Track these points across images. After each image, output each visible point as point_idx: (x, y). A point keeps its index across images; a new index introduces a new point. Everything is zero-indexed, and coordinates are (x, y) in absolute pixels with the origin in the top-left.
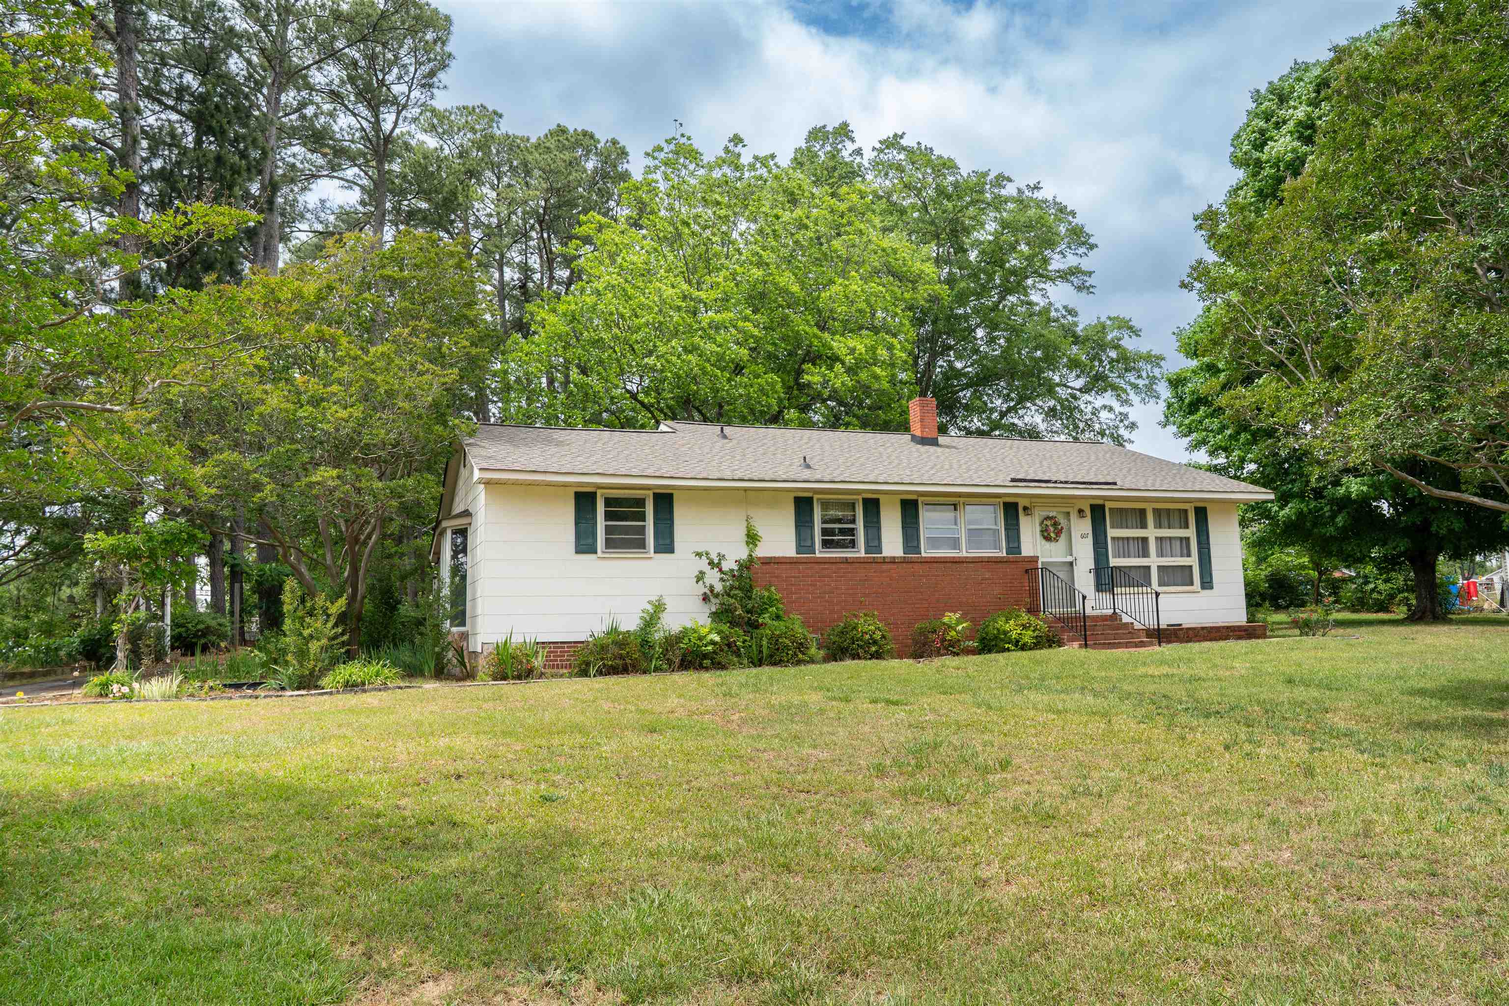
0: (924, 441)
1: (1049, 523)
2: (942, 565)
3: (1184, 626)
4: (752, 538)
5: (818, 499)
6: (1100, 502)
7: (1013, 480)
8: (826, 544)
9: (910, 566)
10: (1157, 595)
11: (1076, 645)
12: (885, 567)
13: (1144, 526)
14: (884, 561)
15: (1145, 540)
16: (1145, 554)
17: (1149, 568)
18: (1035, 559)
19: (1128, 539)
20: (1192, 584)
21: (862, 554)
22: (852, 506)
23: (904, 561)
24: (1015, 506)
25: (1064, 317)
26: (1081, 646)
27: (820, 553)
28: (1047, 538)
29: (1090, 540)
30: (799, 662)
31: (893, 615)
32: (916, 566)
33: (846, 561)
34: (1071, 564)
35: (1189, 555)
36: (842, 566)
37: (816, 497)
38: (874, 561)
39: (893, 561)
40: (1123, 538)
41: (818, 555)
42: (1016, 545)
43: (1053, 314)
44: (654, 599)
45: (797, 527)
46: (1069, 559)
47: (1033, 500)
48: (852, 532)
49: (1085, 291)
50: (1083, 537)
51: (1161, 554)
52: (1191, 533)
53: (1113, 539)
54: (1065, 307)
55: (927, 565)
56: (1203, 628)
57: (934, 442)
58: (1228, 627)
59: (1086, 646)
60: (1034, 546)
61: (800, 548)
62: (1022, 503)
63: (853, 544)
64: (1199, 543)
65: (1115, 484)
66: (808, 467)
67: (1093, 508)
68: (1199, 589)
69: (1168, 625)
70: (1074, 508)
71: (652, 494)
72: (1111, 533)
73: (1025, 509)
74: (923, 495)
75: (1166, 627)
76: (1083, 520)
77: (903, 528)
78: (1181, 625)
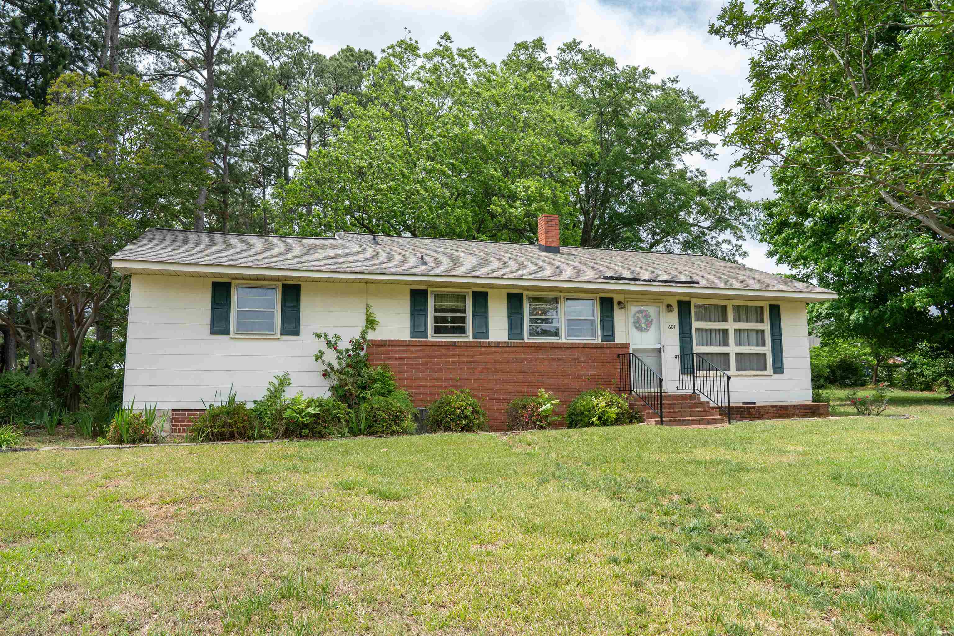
0: (548, 249)
1: (640, 315)
2: (542, 350)
3: (758, 404)
4: (371, 323)
5: (432, 292)
6: (687, 299)
7: (605, 278)
8: (437, 330)
9: (513, 350)
10: (729, 378)
11: (653, 421)
12: (489, 350)
13: (725, 320)
14: (489, 345)
15: (725, 331)
16: (726, 343)
17: (727, 355)
18: (626, 346)
19: (711, 330)
20: (765, 369)
21: (471, 339)
22: (463, 298)
23: (507, 345)
24: (611, 300)
25: (696, 176)
26: (657, 423)
27: (432, 337)
28: (639, 328)
29: (677, 330)
30: (393, 433)
31: (496, 392)
32: (518, 350)
34: (659, 351)
35: (764, 345)
36: (451, 349)
37: (430, 290)
38: (480, 345)
39: (497, 345)
40: (706, 330)
41: (430, 339)
42: (610, 333)
43: (688, 175)
44: (281, 374)
45: (412, 314)
46: (658, 346)
47: (627, 296)
48: (463, 320)
49: (711, 158)
50: (670, 328)
51: (739, 343)
52: (766, 326)
53: (698, 330)
54: (697, 170)
55: (529, 350)
56: (773, 407)
57: (556, 250)
58: (794, 406)
59: (662, 422)
60: (627, 334)
61: (414, 332)
62: (617, 298)
63: (462, 330)
64: (772, 335)
65: (698, 283)
66: (425, 264)
67: (680, 303)
68: (772, 374)
69: (744, 403)
70: (662, 302)
71: (280, 284)
72: (696, 325)
73: (619, 303)
74: (528, 290)
75: (741, 405)
76: (670, 314)
77: (509, 317)
78: (754, 403)
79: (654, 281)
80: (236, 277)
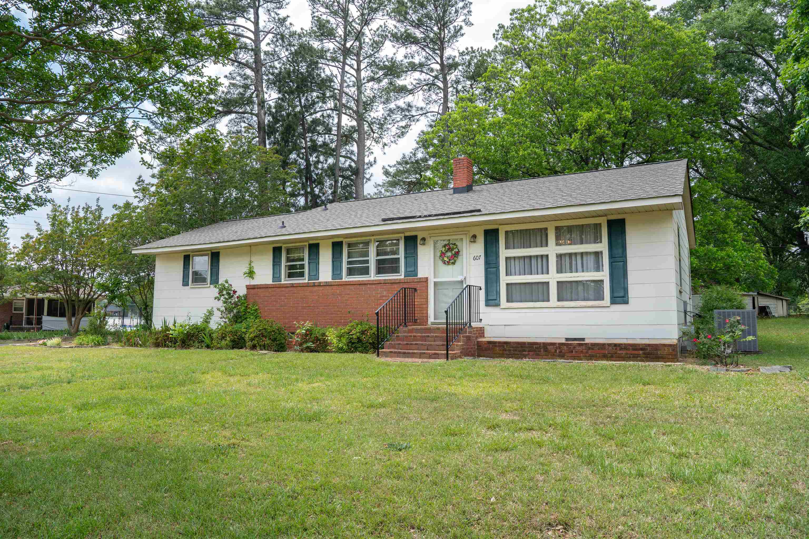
0: (459, 191)
1: (444, 249)
2: (352, 287)
3: (587, 341)
4: (251, 274)
5: (284, 248)
6: (494, 226)
7: (384, 220)
8: (287, 275)
13: (544, 244)
14: (320, 285)
15: (545, 257)
16: (545, 271)
17: (547, 283)
18: (426, 280)
20: (601, 298)
21: (306, 281)
22: (302, 250)
23: (331, 284)
24: (415, 238)
28: (445, 262)
29: (482, 261)
33: (298, 286)
34: (463, 282)
35: (597, 270)
37: (283, 246)
38: (314, 285)
39: (327, 285)
41: (283, 282)
42: (413, 269)
44: (210, 309)
45: (273, 265)
46: (460, 278)
47: (430, 232)
48: (302, 266)
50: (475, 259)
51: (560, 270)
52: (602, 247)
53: (506, 258)
55: (342, 288)
61: (274, 278)
62: (420, 235)
63: (301, 275)
64: (611, 256)
65: (479, 211)
66: (284, 228)
67: (488, 232)
68: (609, 304)
69: (567, 339)
70: (466, 234)
71: (210, 252)
72: (504, 253)
73: (424, 239)
74: (346, 238)
75: (564, 341)
76: (473, 245)
77: (333, 262)
78: (583, 339)
79: (430, 216)
80: (193, 251)
